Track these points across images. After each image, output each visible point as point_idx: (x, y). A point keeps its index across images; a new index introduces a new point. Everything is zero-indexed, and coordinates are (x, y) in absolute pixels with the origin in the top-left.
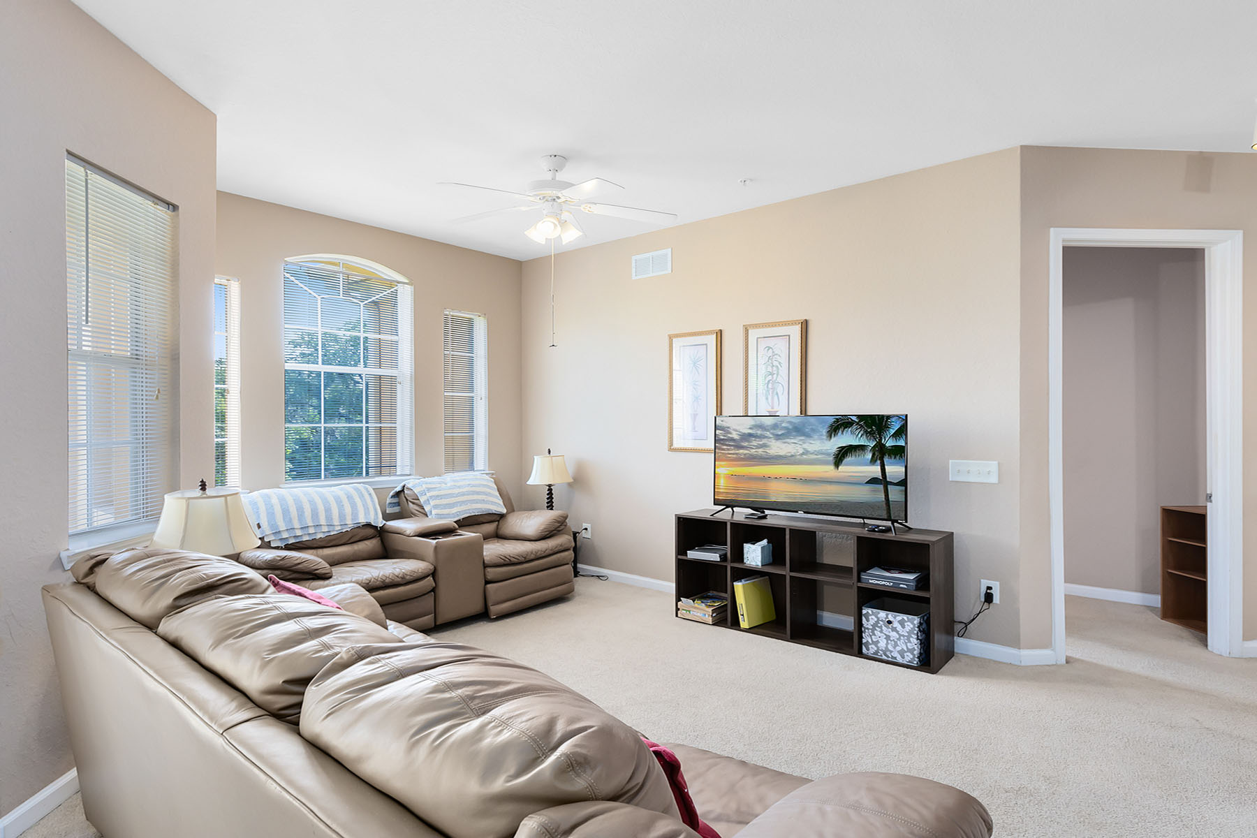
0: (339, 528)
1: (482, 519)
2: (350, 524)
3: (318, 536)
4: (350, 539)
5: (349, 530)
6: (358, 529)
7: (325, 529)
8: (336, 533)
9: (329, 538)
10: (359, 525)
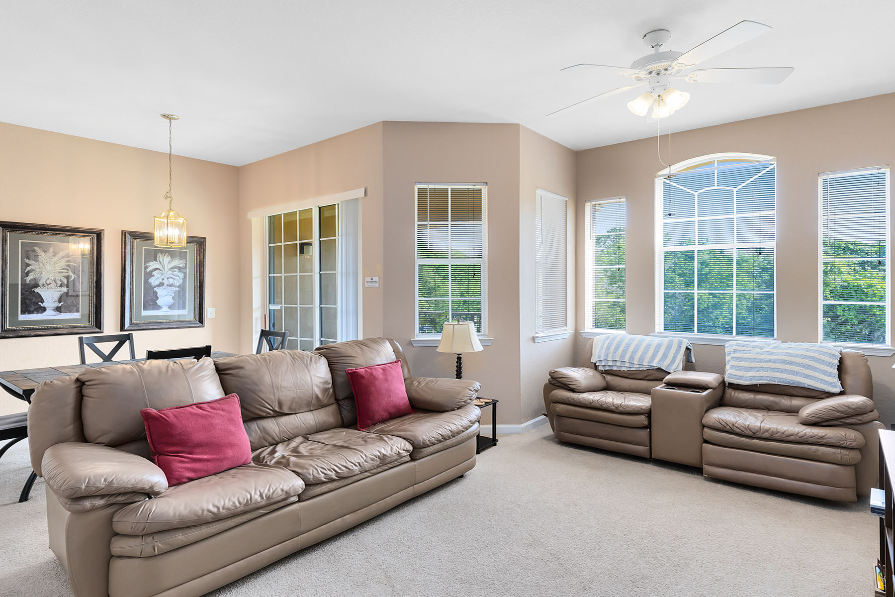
0: (638, 366)
1: (792, 391)
2: (646, 365)
3: (623, 369)
4: (646, 377)
5: (645, 369)
6: (652, 371)
7: (627, 365)
8: (634, 369)
9: (630, 372)
10: (653, 368)
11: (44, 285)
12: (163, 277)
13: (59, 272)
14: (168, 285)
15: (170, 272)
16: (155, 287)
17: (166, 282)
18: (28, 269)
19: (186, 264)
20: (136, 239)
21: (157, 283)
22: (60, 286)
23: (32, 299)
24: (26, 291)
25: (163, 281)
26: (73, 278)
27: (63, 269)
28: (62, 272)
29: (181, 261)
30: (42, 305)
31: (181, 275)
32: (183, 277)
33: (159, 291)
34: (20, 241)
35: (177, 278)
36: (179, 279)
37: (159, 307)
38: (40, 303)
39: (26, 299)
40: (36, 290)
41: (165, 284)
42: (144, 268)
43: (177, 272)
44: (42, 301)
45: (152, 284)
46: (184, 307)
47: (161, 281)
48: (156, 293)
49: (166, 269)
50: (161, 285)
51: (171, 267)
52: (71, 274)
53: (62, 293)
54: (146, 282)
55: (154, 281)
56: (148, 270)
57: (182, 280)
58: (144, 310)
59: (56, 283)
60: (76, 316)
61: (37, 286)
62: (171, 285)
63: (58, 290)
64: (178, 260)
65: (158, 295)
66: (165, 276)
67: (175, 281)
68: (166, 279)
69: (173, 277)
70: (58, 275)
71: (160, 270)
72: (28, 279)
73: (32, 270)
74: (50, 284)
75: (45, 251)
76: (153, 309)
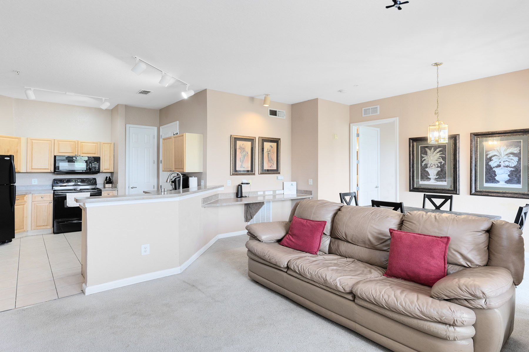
11: (430, 167)
12: (500, 161)
13: (436, 160)
14: (504, 167)
15: (506, 157)
16: (494, 168)
17: (502, 164)
18: (423, 159)
19: (520, 150)
20: (478, 137)
21: (496, 165)
22: (437, 167)
23: (425, 174)
24: (423, 170)
25: (500, 164)
26: (443, 163)
27: (438, 158)
28: (438, 160)
29: (516, 149)
30: (429, 177)
31: (516, 159)
32: (518, 160)
33: (497, 170)
34: (420, 146)
35: (512, 161)
36: (514, 162)
37: (498, 182)
38: (428, 176)
39: (423, 174)
40: (427, 169)
41: (502, 166)
42: (486, 155)
43: (512, 157)
44: (429, 175)
45: (491, 166)
46: (519, 182)
47: (498, 163)
48: (495, 172)
49: (503, 155)
50: (499, 166)
51: (506, 153)
52: (442, 161)
53: (438, 171)
54: (487, 164)
55: (493, 164)
56: (488, 157)
57: (517, 163)
58: (486, 183)
59: (435, 166)
60: (445, 183)
61: (427, 167)
62: (507, 167)
63: (436, 169)
64: (512, 148)
65: (496, 173)
66: (502, 160)
67: (510, 163)
68: (502, 162)
69: (508, 160)
70: (436, 162)
71: (497, 155)
72: (423, 164)
73: (425, 160)
74: (432, 166)
75: (430, 150)
76: (493, 182)
